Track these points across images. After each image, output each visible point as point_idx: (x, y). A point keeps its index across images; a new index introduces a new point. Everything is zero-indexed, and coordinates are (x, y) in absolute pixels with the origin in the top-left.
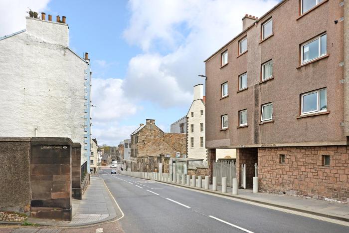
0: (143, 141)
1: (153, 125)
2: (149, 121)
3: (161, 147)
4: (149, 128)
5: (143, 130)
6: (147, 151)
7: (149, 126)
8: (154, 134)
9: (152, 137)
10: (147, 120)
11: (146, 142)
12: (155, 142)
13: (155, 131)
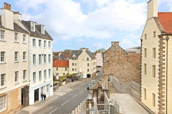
0: (108, 61)
1: (117, 47)
2: (113, 44)
3: (125, 66)
4: (114, 49)
5: (108, 52)
6: (111, 70)
7: (114, 48)
8: (118, 54)
9: (117, 58)
10: (112, 42)
11: (110, 62)
12: (119, 62)
13: (119, 52)
